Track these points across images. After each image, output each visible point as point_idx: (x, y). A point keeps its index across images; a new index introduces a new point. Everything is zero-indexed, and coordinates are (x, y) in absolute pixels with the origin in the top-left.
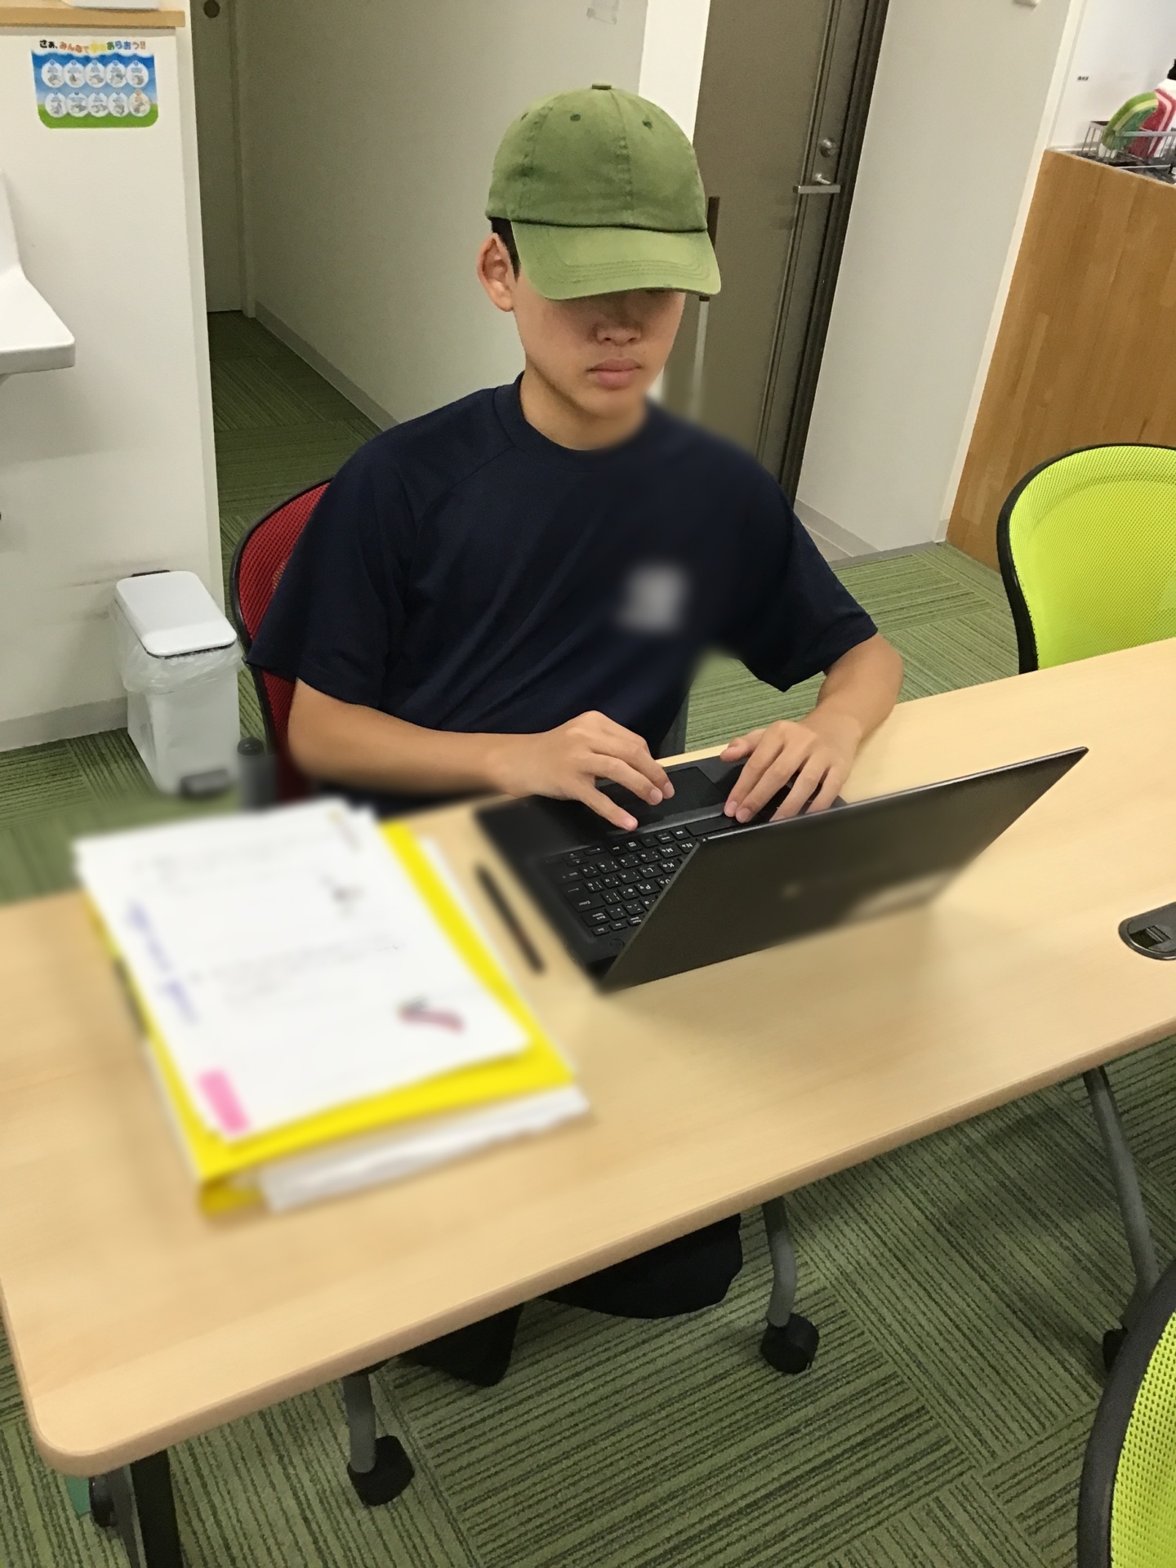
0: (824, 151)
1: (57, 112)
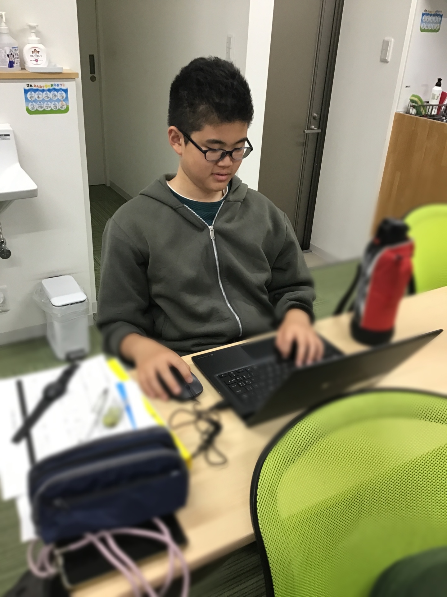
0: (314, 118)
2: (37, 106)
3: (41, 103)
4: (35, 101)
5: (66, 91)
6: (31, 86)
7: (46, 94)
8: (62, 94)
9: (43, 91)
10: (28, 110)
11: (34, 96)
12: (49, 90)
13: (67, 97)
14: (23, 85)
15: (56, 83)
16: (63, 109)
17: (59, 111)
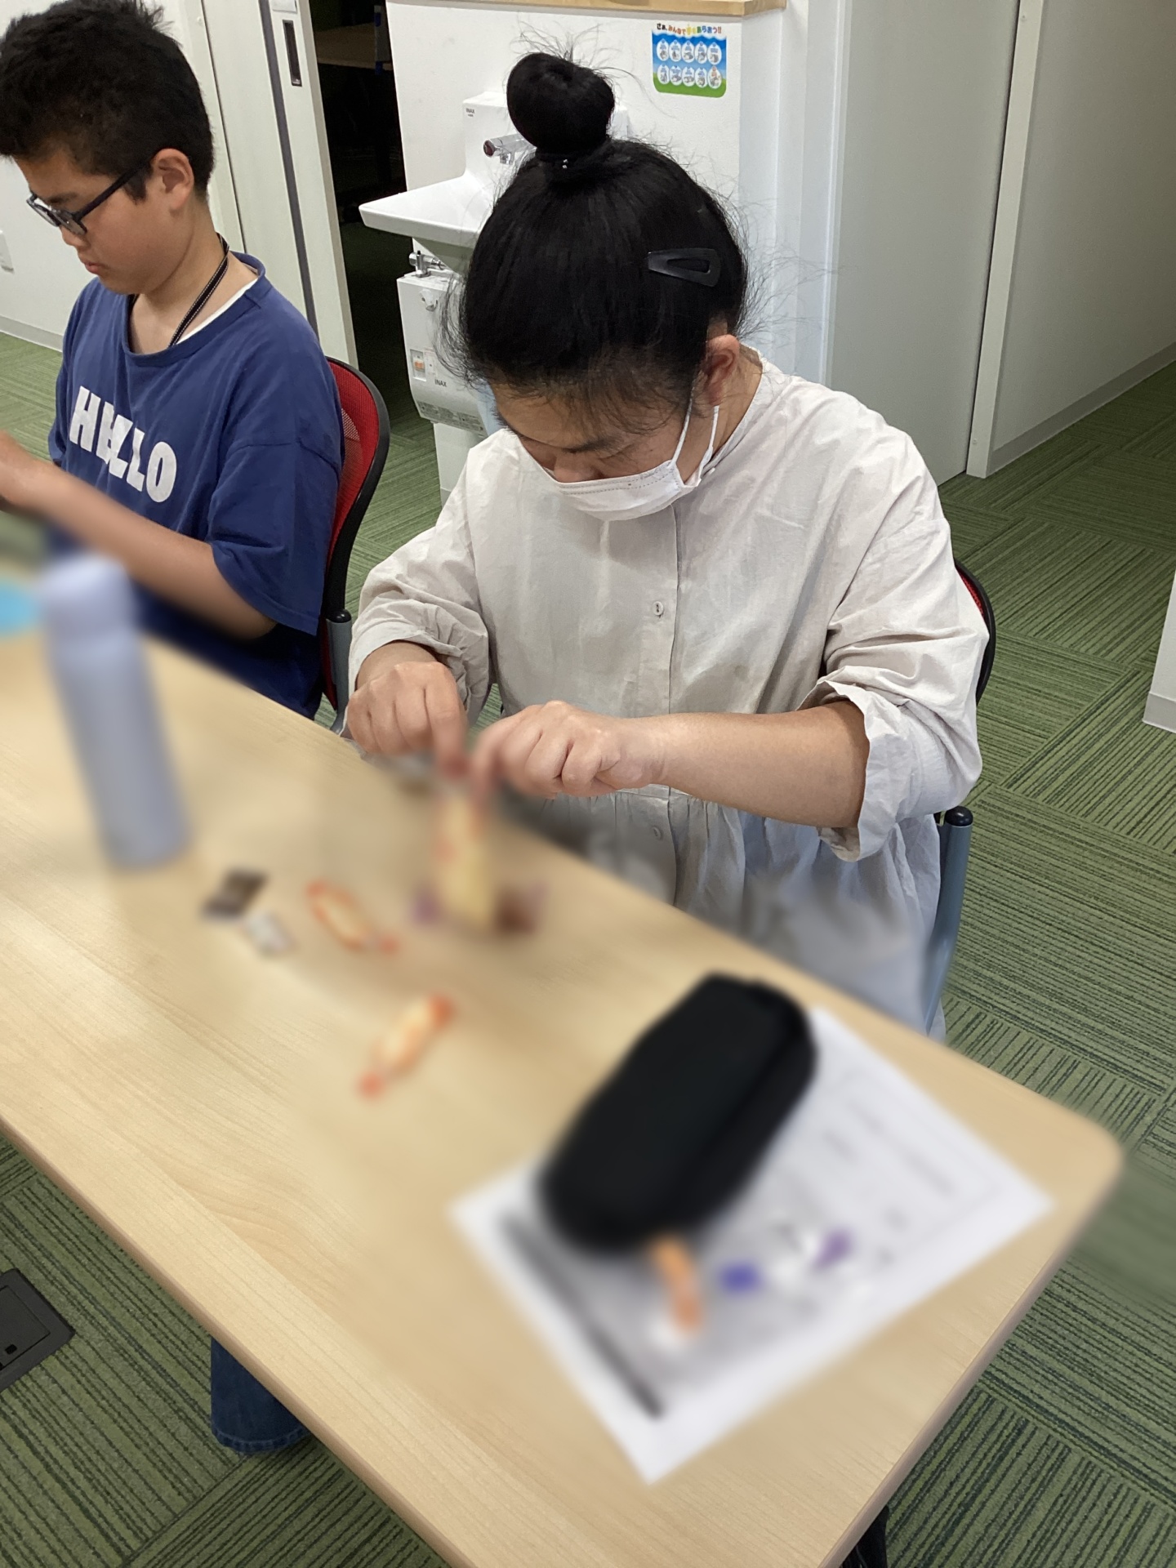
1: (664, 80)
2: (672, 74)
3: (678, 68)
4: (668, 63)
5: (722, 44)
6: (664, 27)
7: (687, 49)
8: (716, 51)
9: (683, 40)
10: (656, 80)
11: (666, 50)
12: (694, 41)
13: (724, 59)
14: (650, 26)
15: (708, 25)
16: (715, 87)
17: (707, 92)
